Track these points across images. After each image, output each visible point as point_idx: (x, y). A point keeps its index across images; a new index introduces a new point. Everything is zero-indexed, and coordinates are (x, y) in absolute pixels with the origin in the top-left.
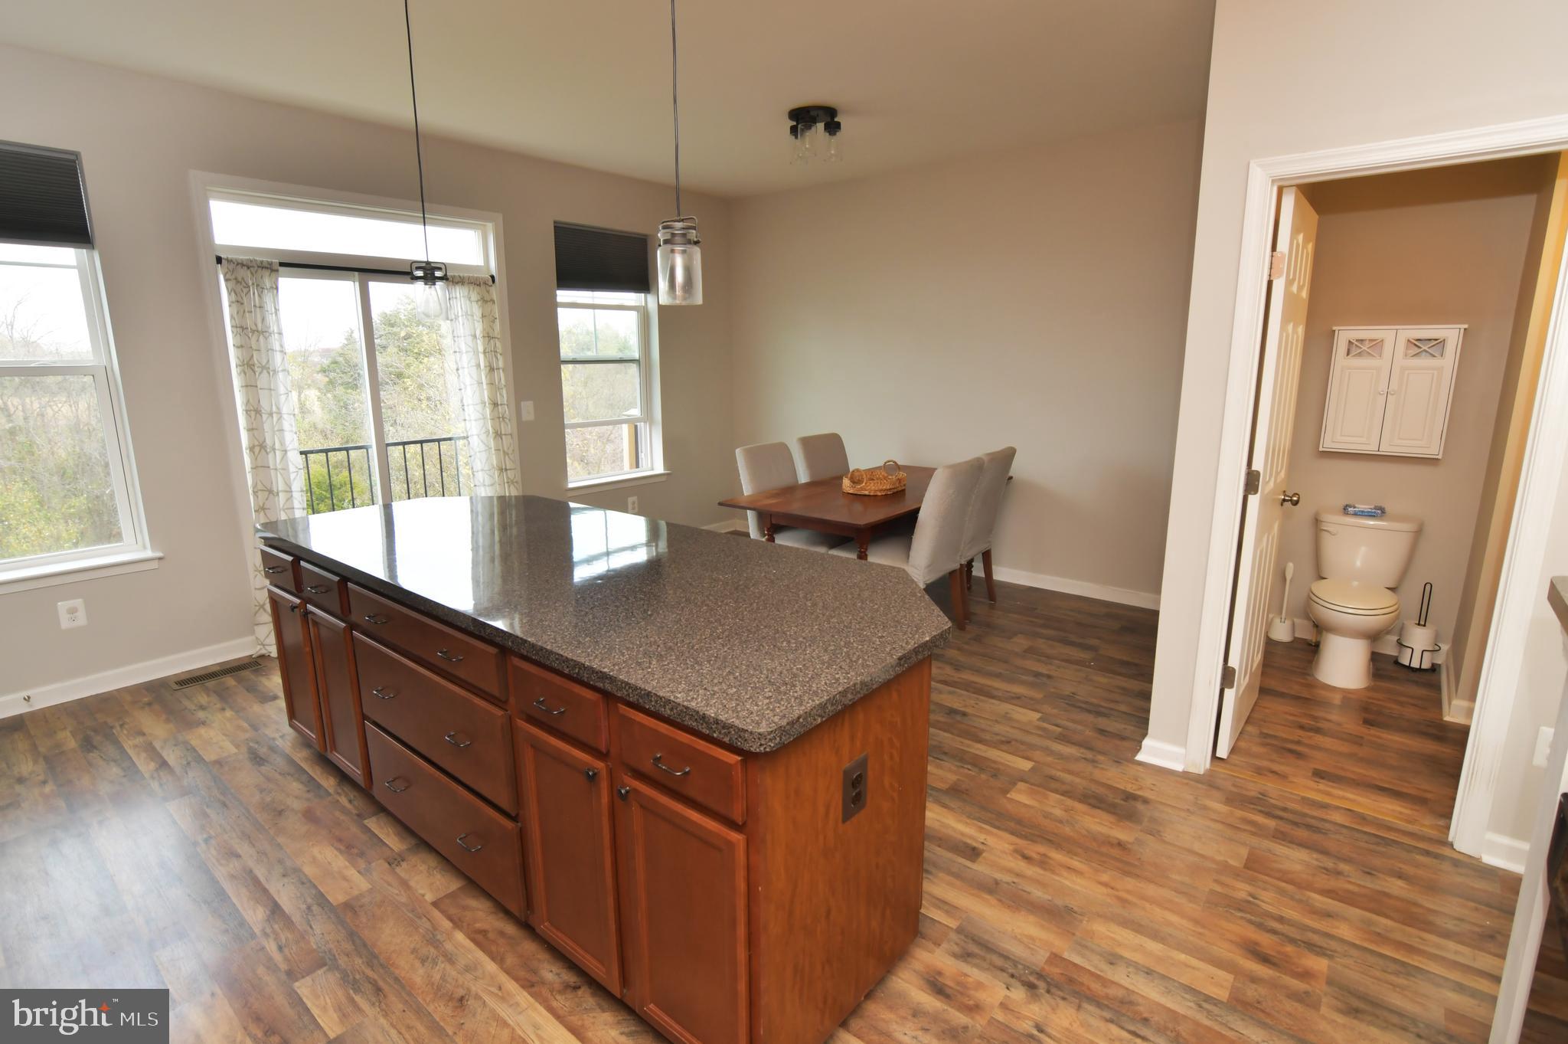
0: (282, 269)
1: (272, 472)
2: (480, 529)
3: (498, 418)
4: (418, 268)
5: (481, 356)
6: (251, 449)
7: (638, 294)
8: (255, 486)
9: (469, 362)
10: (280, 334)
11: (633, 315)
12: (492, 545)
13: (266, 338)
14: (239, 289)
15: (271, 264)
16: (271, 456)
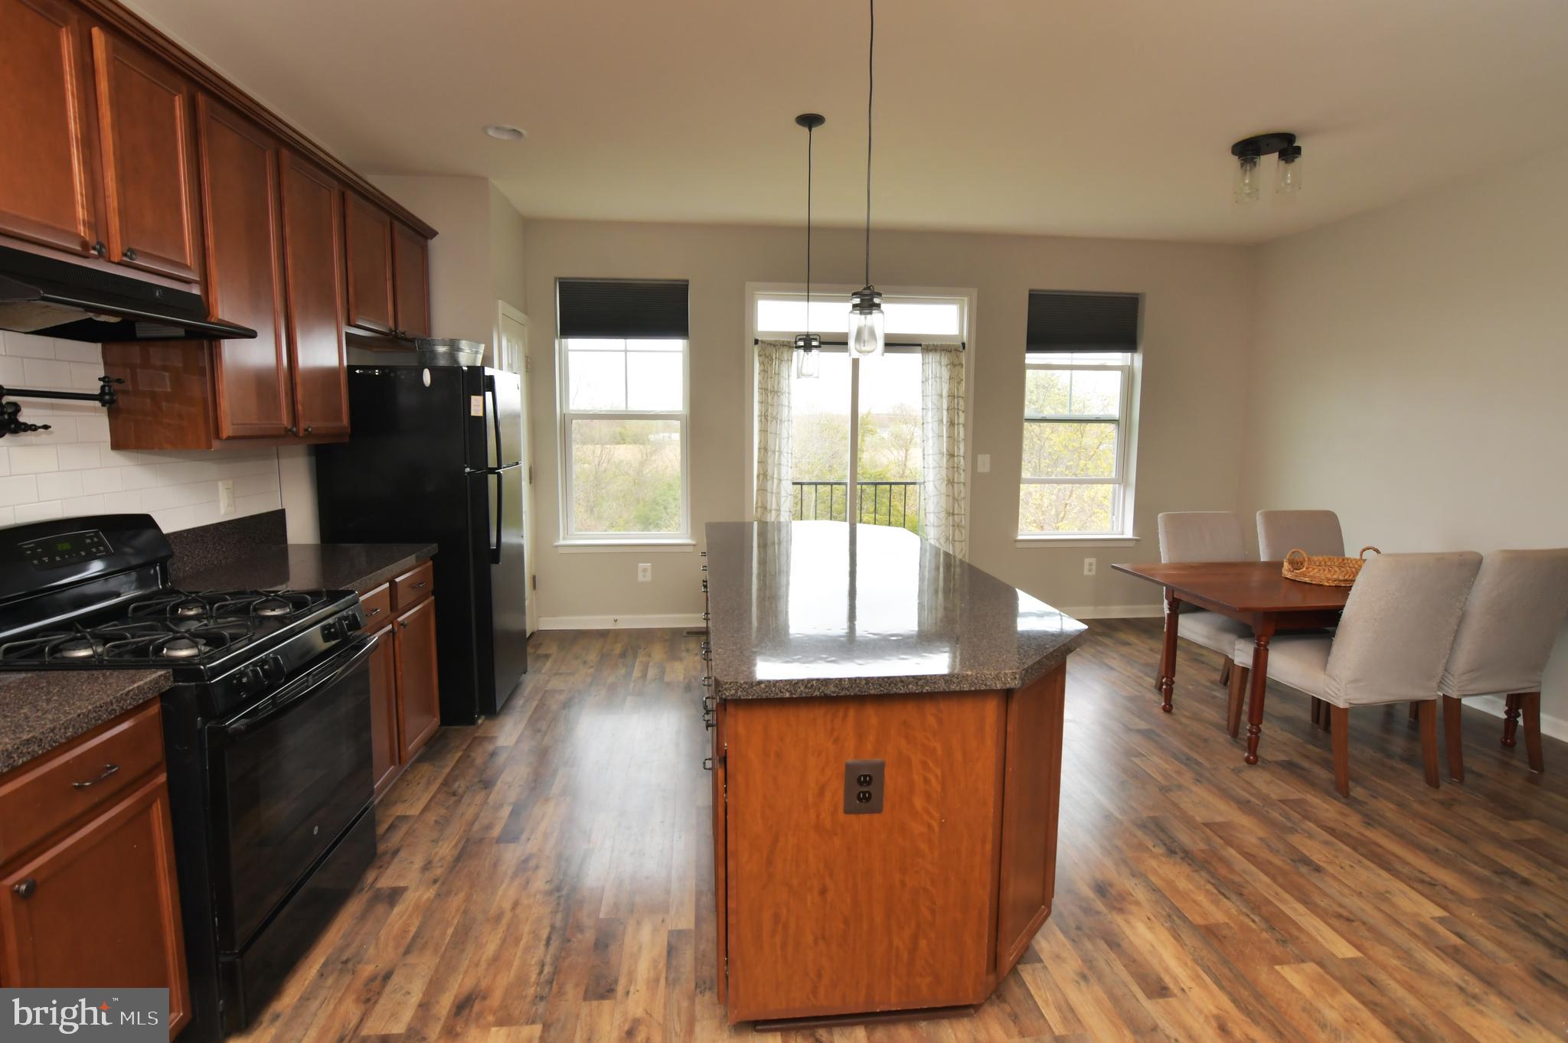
0: (795, 346)
1: (769, 494)
2: (927, 564)
3: (953, 468)
5: (945, 413)
6: (758, 476)
7: (1125, 354)
8: (757, 502)
9: (932, 418)
10: (789, 393)
11: (1117, 374)
12: (937, 579)
13: (779, 397)
14: (767, 359)
15: (789, 342)
16: (770, 482)
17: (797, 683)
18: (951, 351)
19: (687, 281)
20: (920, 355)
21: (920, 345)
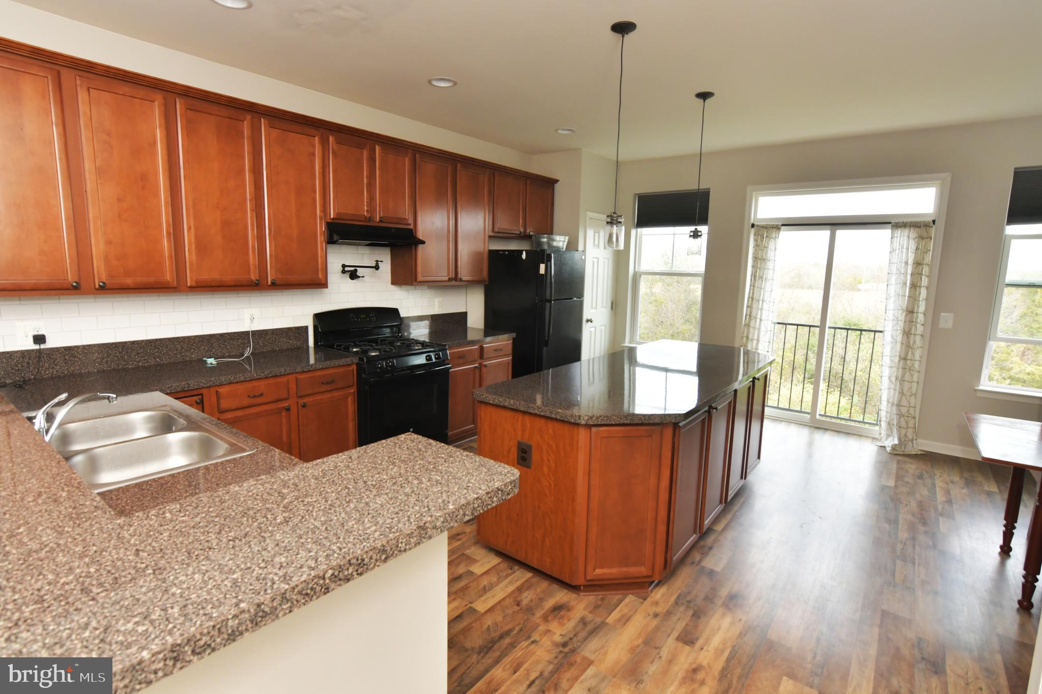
0: (783, 227)
9: (898, 281)
10: (774, 261)
13: (765, 263)
14: (760, 237)
15: (777, 225)
18: (920, 227)
19: (710, 189)
20: (890, 230)
21: (890, 223)
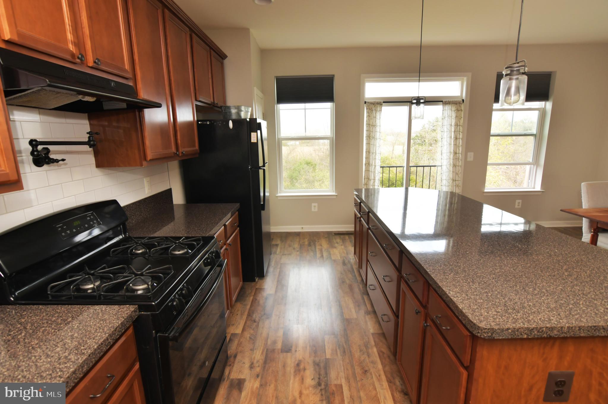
0: (383, 104)
1: (370, 173)
3: (456, 159)
4: (414, 99)
5: (453, 133)
6: (365, 164)
7: (542, 102)
8: (365, 177)
9: (447, 136)
10: (380, 126)
11: (537, 112)
12: (445, 210)
13: (375, 128)
14: (370, 110)
15: (380, 102)
16: (371, 167)
17: (533, 329)
18: (457, 104)
19: (334, 75)
20: (442, 106)
21: (442, 101)
